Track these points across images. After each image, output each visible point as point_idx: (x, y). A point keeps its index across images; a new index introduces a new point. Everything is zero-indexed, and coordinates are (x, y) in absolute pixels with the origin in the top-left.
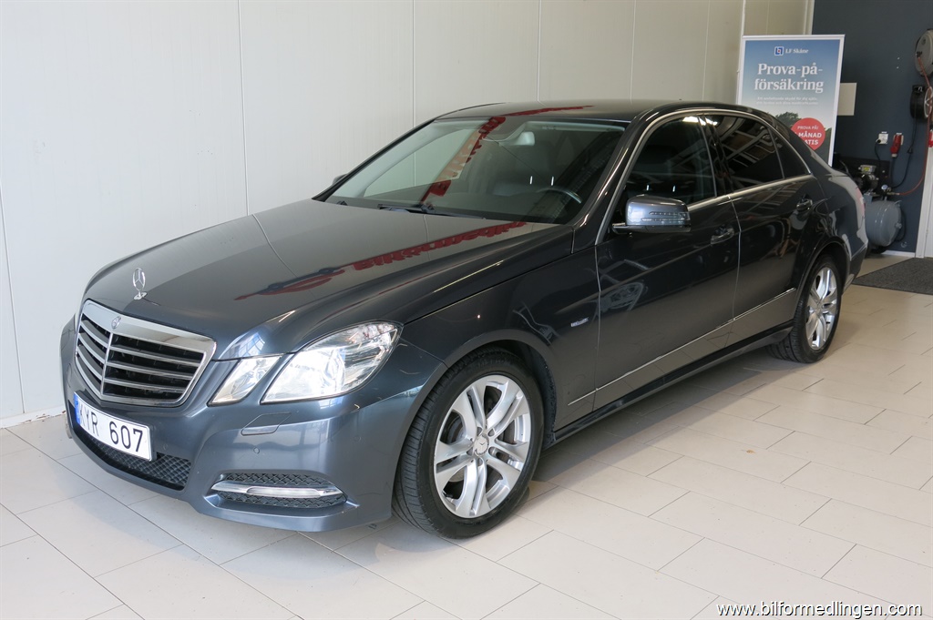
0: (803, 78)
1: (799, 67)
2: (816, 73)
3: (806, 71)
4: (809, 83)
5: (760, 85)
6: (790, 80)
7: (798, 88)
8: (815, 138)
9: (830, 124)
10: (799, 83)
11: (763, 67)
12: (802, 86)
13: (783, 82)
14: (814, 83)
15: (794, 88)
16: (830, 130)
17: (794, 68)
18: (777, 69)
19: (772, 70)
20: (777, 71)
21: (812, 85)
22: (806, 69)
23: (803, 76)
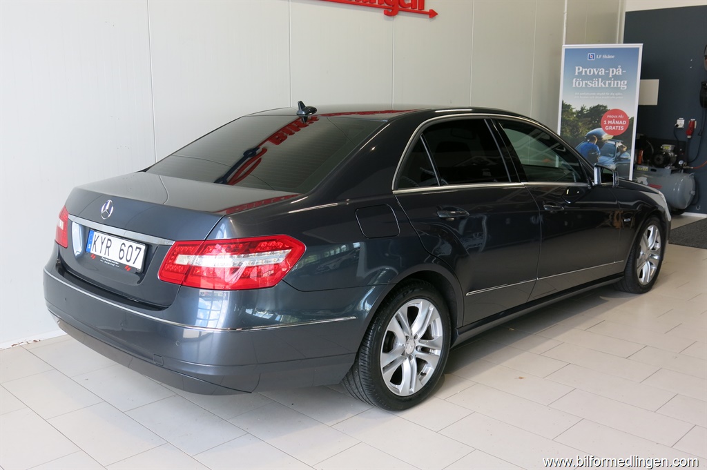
0: (611, 78)
1: (607, 69)
2: (620, 74)
3: (613, 72)
4: (616, 82)
5: (577, 83)
6: (600, 79)
7: (607, 86)
8: (621, 125)
9: (633, 113)
10: (607, 82)
11: (579, 69)
12: (610, 84)
13: (595, 80)
14: (619, 82)
15: (603, 86)
16: (632, 119)
17: (603, 70)
18: (590, 71)
19: (586, 72)
20: (590, 72)
21: (617, 83)
22: (613, 71)
23: (611, 76)
